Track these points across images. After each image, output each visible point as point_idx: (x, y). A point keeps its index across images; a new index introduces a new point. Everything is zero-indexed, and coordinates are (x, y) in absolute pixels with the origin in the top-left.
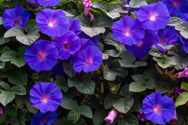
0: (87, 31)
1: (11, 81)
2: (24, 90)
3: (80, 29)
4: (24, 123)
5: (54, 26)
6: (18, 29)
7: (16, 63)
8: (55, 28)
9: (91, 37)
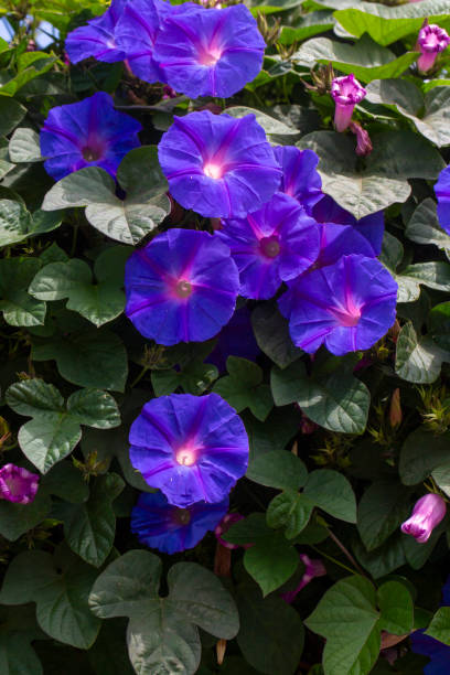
0: (344, 194)
1: (66, 373)
2: (113, 411)
3: (320, 188)
4: (111, 526)
5: (223, 177)
6: (95, 178)
7: (85, 309)
8: (227, 186)
9: (358, 218)
